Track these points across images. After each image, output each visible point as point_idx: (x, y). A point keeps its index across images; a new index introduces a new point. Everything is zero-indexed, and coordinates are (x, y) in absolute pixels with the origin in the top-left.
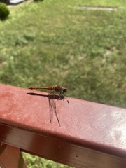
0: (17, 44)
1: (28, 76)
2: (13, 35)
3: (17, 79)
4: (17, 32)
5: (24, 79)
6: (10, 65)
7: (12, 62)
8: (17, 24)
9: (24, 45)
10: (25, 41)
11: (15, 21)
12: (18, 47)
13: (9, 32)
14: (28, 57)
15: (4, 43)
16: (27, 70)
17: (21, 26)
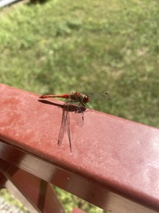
0: (58, 34)
1: (70, 76)
2: (54, 23)
3: (57, 79)
4: (59, 18)
5: (65, 80)
6: (49, 61)
7: (52, 58)
8: (59, 8)
9: (67, 35)
10: (69, 31)
11: (57, 4)
12: (60, 38)
13: (49, 19)
14: (70, 52)
15: (42, 32)
16: (69, 69)
17: (64, 11)
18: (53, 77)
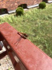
0: (44, 19)
1: (43, 33)
2: (44, 15)
3: (39, 32)
4: (46, 14)
5: (41, 34)
6: (38, 26)
7: (39, 26)
8: (47, 11)
9: (47, 20)
10: (48, 19)
11: (47, 10)
12: (44, 20)
13: (43, 14)
14: (46, 25)
15: (39, 17)
16: (44, 30)
18: (38, 31)
